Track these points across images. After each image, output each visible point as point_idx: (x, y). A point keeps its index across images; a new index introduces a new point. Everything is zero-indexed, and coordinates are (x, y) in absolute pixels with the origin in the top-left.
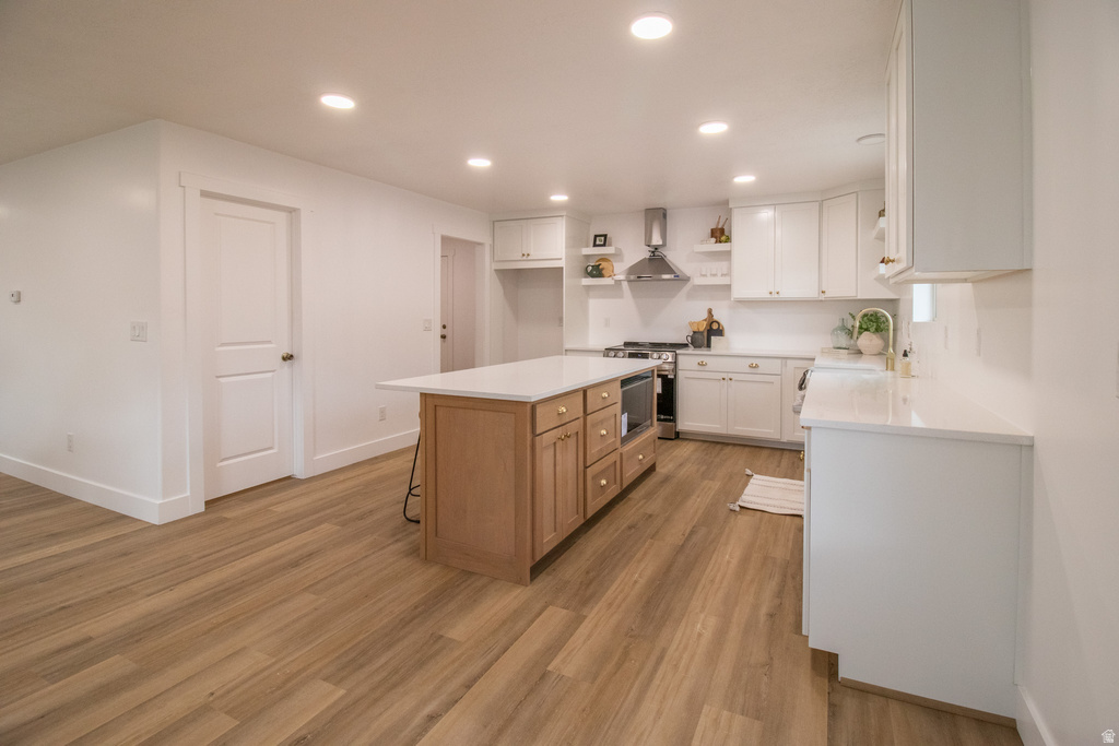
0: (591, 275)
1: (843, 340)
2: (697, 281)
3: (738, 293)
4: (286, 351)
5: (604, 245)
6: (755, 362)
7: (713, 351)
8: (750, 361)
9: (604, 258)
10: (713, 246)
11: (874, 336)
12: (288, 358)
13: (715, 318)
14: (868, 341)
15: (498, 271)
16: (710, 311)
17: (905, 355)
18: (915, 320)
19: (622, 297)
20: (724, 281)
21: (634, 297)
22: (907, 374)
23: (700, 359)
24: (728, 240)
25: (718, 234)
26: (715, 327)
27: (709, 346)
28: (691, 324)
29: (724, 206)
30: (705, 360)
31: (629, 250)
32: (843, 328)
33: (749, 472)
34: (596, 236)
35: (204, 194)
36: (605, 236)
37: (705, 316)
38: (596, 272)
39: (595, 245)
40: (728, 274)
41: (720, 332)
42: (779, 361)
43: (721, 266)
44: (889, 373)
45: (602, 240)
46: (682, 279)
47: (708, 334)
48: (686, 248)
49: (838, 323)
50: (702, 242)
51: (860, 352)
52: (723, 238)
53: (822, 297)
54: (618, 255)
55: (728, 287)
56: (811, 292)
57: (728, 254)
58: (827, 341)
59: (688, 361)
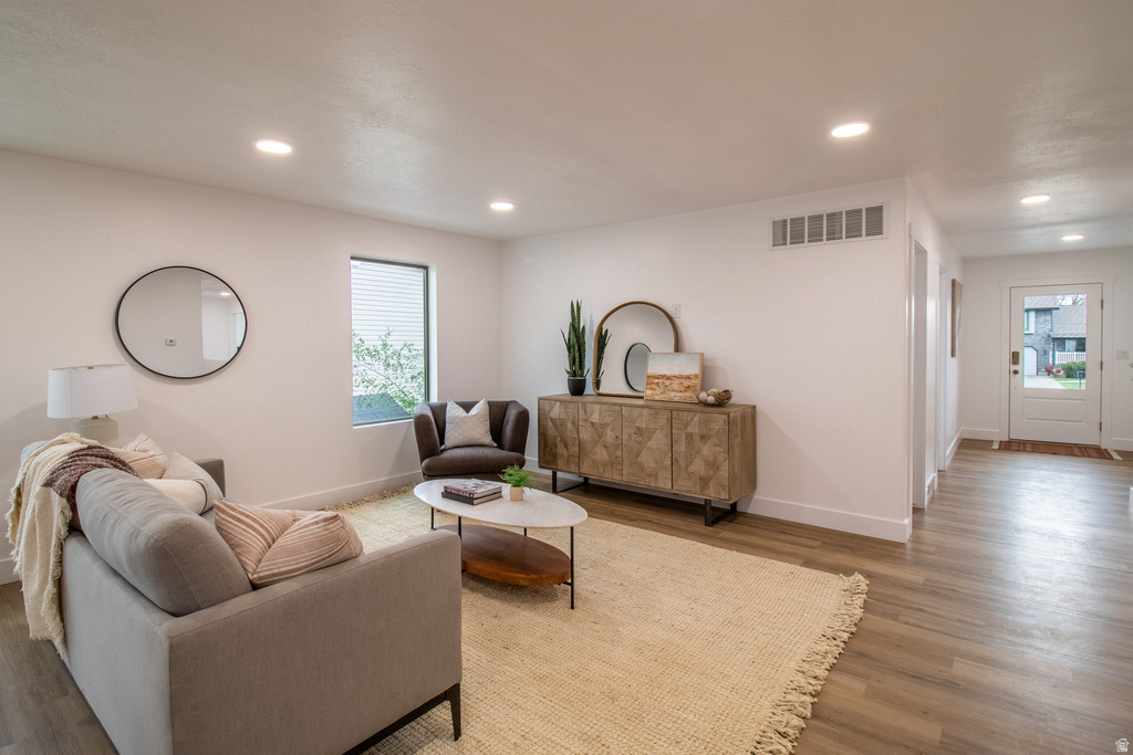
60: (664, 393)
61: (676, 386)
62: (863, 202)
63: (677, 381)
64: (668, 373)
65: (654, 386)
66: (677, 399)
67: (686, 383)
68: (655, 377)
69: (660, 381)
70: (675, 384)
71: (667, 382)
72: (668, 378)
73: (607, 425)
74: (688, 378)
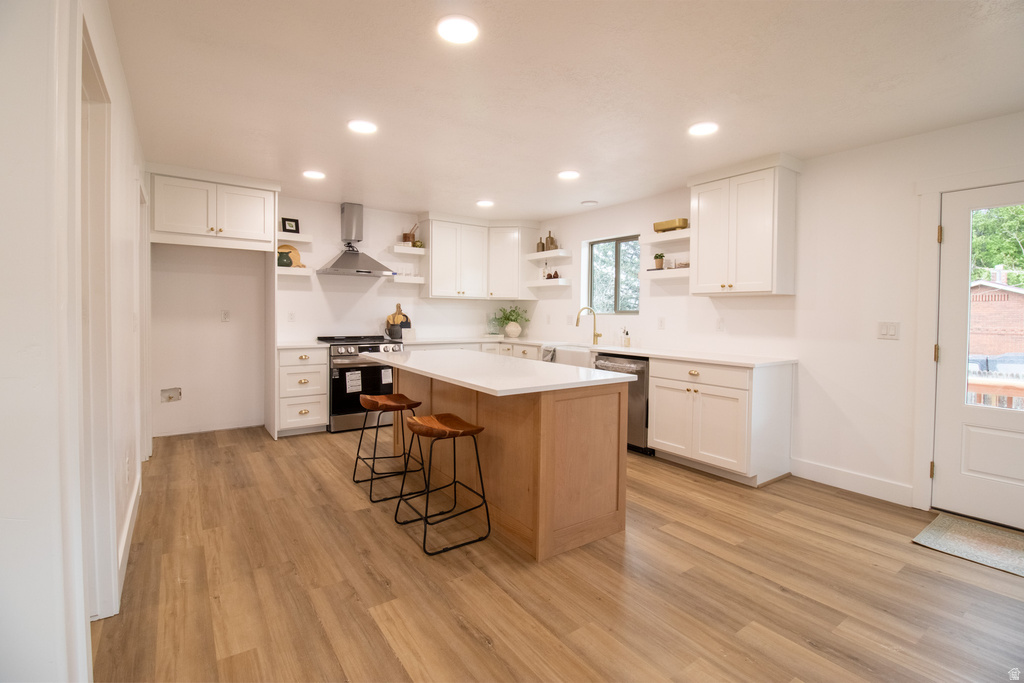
0: (280, 263)
3: (435, 291)
5: (295, 231)
9: (291, 246)
10: (410, 249)
13: (404, 313)
14: (514, 328)
16: (398, 307)
17: (627, 334)
19: (311, 289)
20: (422, 280)
21: (324, 289)
24: (423, 244)
25: (410, 238)
26: (404, 320)
27: (401, 336)
36: (297, 222)
37: (394, 310)
38: (285, 260)
39: (285, 230)
40: (426, 273)
45: (293, 225)
52: (418, 243)
53: (490, 297)
54: (311, 246)
55: (426, 286)
56: (483, 294)
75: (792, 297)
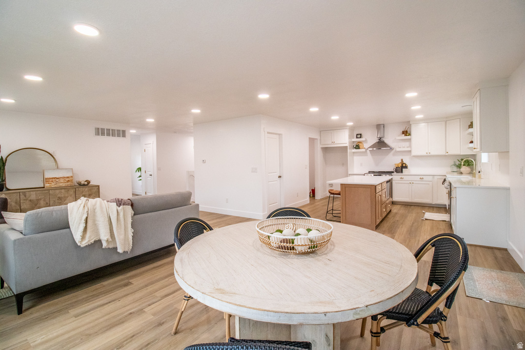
0: (356, 148)
1: (455, 169)
2: (398, 149)
3: (414, 153)
4: (279, 175)
5: (361, 137)
6: (422, 177)
7: (403, 174)
8: (420, 177)
9: (360, 142)
10: (403, 137)
11: (467, 167)
12: (280, 177)
13: (404, 162)
14: (464, 169)
15: (322, 148)
16: (402, 160)
17: (479, 172)
18: (482, 162)
19: (367, 156)
20: (409, 149)
21: (372, 155)
22: (480, 177)
23: (401, 177)
24: (410, 135)
25: (405, 133)
26: (404, 165)
27: (402, 172)
28: (395, 164)
29: (408, 123)
30: (403, 177)
31: (370, 139)
32: (455, 165)
33: (424, 212)
34: (357, 135)
35: (268, 133)
36: (361, 134)
37: (400, 161)
38: (357, 147)
39: (357, 138)
40: (410, 146)
41: (406, 167)
42: (431, 177)
43: (407, 144)
44: (474, 178)
45: (359, 136)
46: (391, 149)
47: (401, 168)
48: (392, 138)
49: (452, 163)
50: (399, 136)
51: (462, 173)
52: (407, 134)
53: (447, 154)
54: (366, 141)
55: (410, 151)
56: (443, 153)
57: (410, 140)
58: (449, 170)
59: (396, 177)
60: (56, 184)
61: (62, 181)
62: (121, 128)
63: (62, 179)
64: (57, 177)
65: (50, 182)
66: (64, 186)
67: (67, 179)
68: (51, 179)
69: (53, 180)
70: (62, 180)
71: (57, 180)
72: (58, 178)
73: (41, 199)
74: (68, 177)
75: (509, 152)
